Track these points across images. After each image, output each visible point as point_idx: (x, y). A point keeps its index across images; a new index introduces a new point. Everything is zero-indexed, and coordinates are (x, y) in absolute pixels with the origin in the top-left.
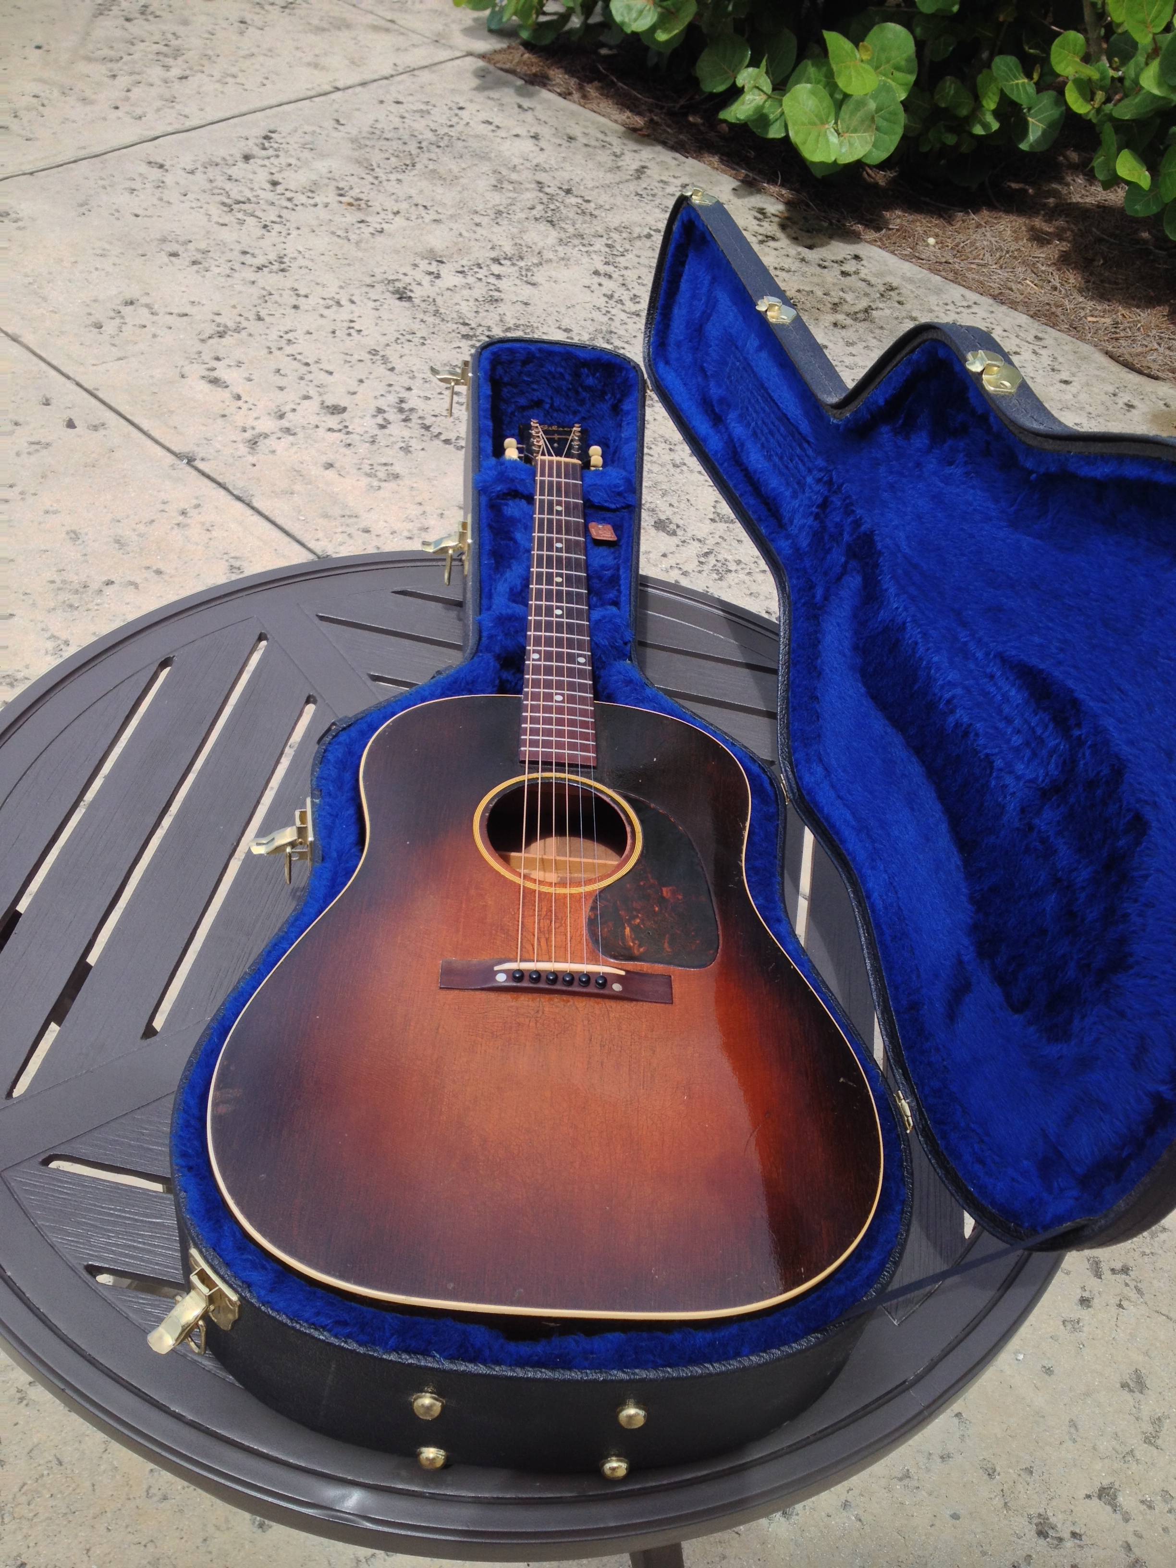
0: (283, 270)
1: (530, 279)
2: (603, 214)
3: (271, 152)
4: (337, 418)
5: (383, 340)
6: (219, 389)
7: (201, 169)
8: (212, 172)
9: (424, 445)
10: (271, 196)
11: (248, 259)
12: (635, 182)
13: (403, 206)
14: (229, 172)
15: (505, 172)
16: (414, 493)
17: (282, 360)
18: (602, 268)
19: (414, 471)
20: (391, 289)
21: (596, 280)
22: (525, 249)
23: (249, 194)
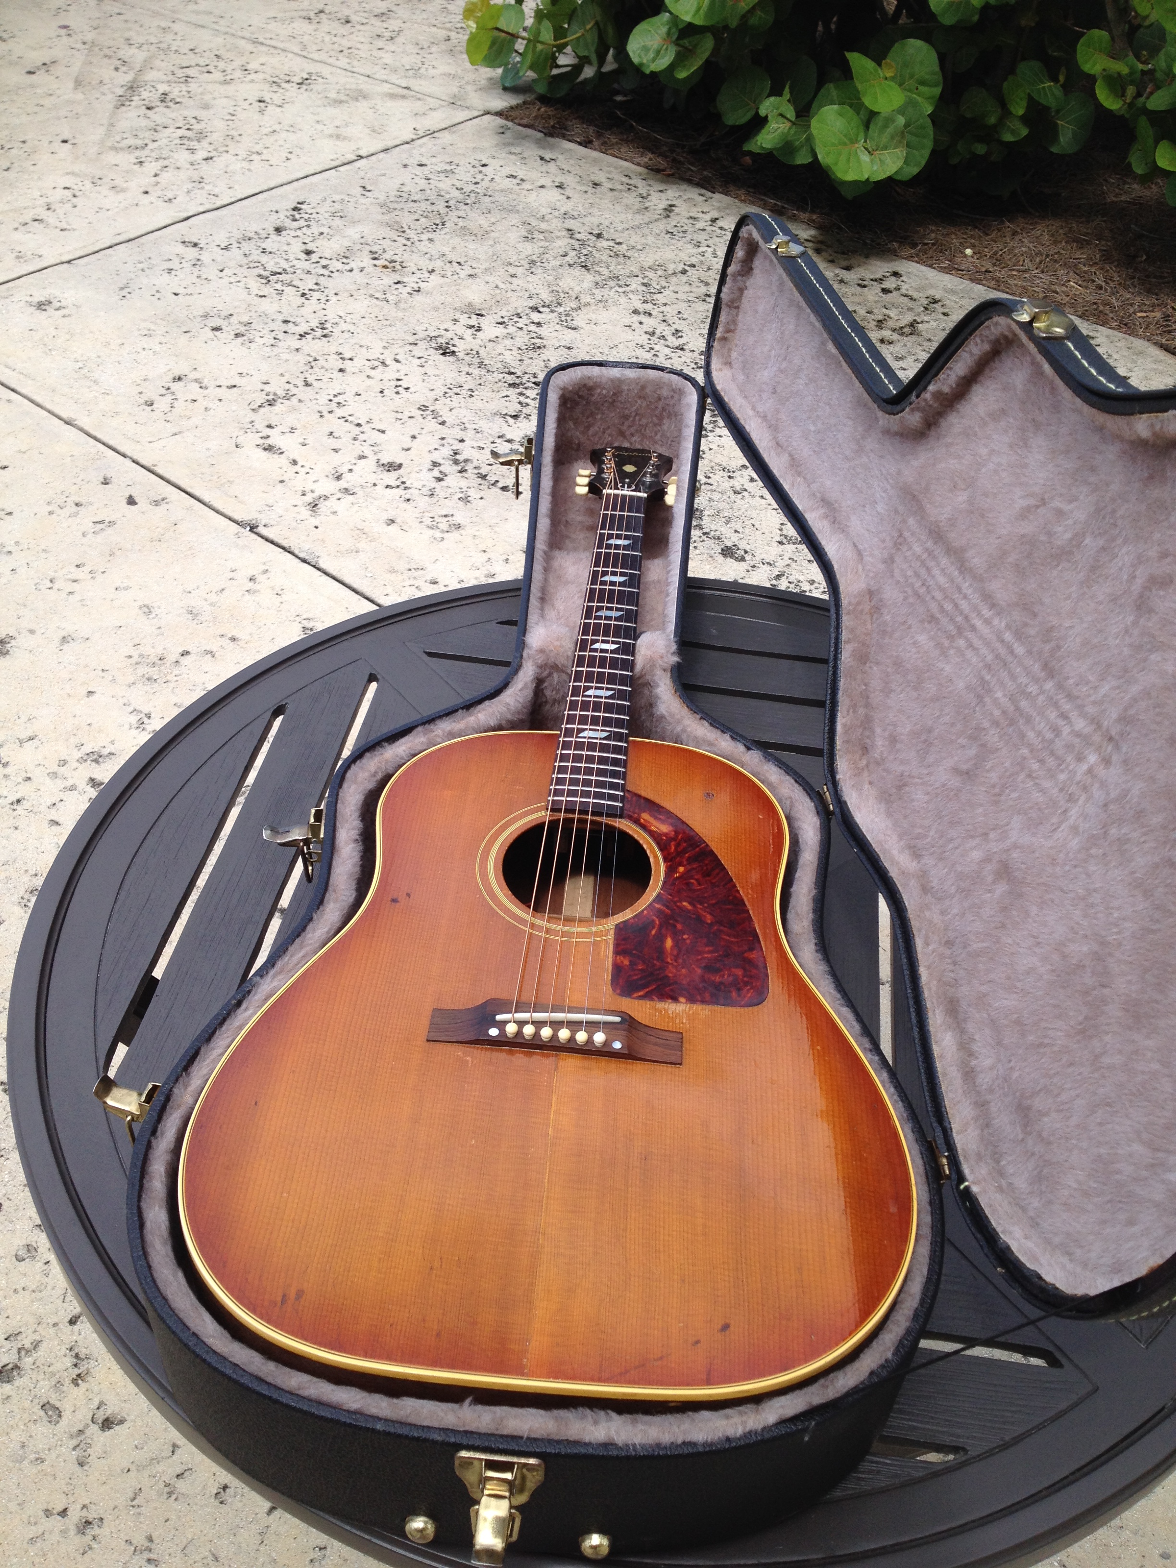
0: (325, 336)
1: (570, 324)
2: (636, 255)
3: (302, 223)
4: (394, 475)
5: (432, 395)
6: (276, 456)
7: (235, 245)
8: (246, 246)
9: (482, 494)
10: (307, 265)
11: (290, 328)
12: (665, 221)
13: (438, 264)
14: (264, 246)
15: (534, 223)
16: (477, 541)
17: (332, 423)
18: (641, 307)
19: (474, 519)
20: (434, 345)
21: (636, 318)
22: (562, 295)
23: (286, 266)
